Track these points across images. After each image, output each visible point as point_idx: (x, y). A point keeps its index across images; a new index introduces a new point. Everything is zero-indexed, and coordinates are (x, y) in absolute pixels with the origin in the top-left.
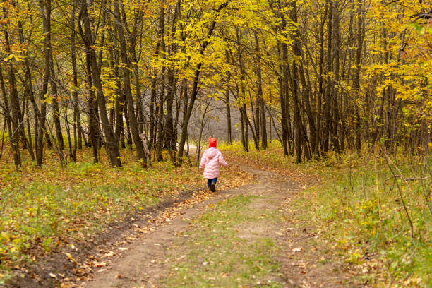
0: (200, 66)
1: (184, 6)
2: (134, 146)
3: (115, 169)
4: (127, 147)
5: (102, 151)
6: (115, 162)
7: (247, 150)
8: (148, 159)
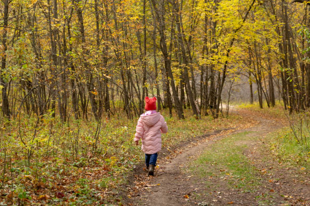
0: (226, 62)
1: (217, 29)
2: (191, 107)
3: (181, 120)
4: (187, 107)
5: (173, 111)
6: (181, 117)
7: (262, 107)
8: (199, 115)
